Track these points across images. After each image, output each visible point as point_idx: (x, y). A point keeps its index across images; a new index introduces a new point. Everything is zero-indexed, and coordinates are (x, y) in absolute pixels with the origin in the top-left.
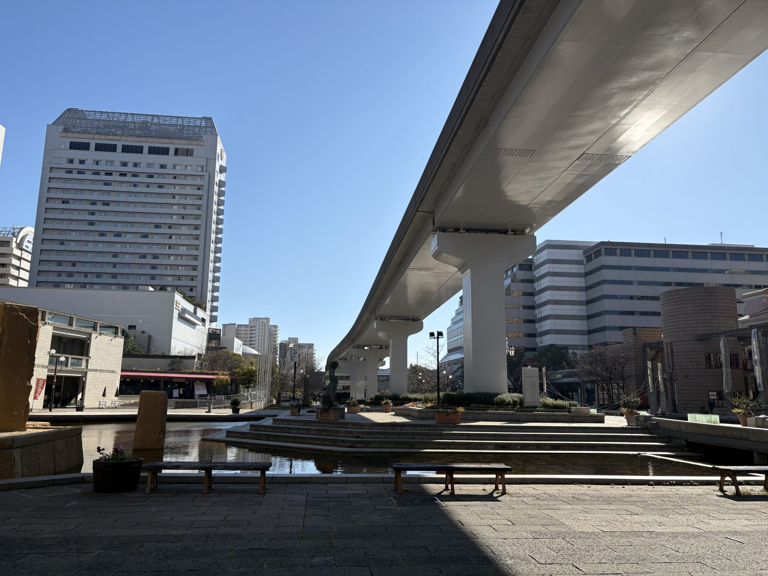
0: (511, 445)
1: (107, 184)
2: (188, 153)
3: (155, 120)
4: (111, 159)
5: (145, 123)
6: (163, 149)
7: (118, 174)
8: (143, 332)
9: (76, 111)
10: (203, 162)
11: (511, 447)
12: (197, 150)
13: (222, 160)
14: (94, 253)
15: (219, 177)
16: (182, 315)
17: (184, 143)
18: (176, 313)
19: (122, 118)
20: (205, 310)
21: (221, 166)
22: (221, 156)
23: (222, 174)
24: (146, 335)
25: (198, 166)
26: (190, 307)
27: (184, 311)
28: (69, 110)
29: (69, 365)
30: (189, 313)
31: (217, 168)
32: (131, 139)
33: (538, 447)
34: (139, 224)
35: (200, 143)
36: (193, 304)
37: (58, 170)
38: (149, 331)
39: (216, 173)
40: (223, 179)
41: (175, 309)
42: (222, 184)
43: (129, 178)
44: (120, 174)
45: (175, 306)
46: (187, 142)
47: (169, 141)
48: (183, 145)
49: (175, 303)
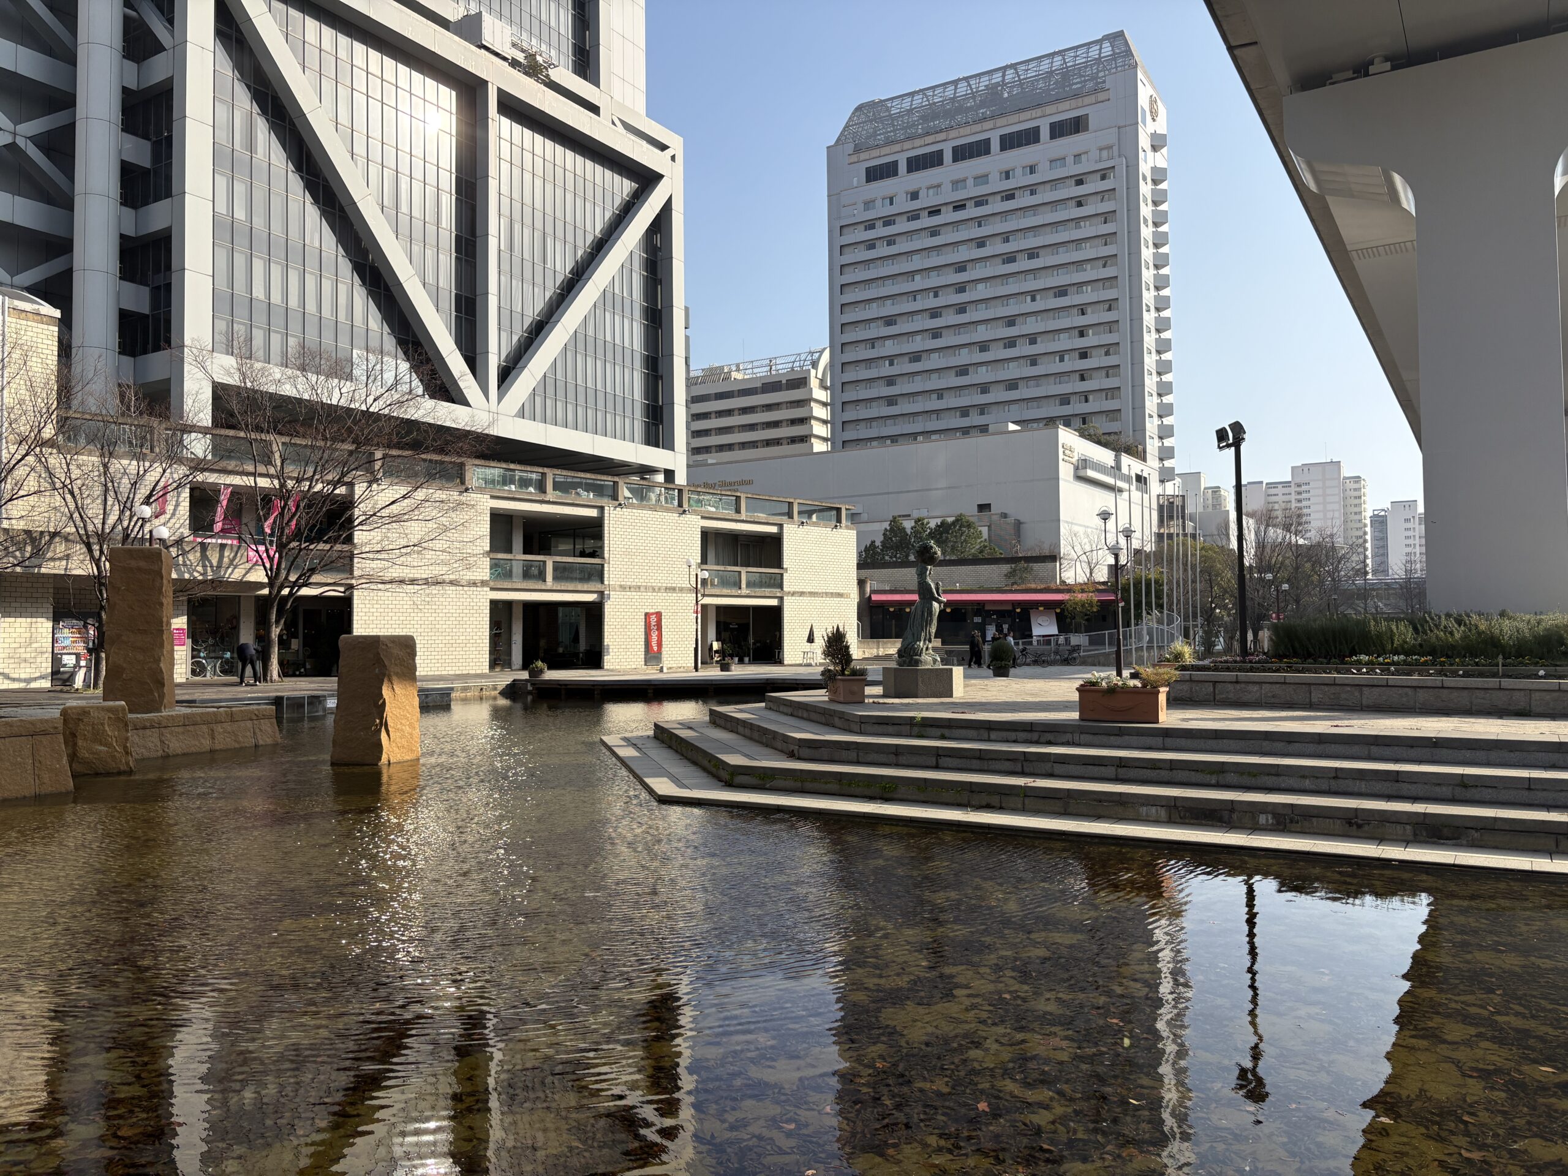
0: (1232, 810)
1: (934, 232)
2: (1077, 125)
3: (1010, 75)
4: (935, 182)
5: (992, 89)
6: (1027, 131)
7: (951, 207)
8: (1005, 516)
9: (872, 105)
10: (1109, 137)
11: (1235, 816)
12: (1096, 115)
13: (1154, 120)
14: (924, 375)
15: (1148, 161)
16: (1081, 473)
17: (1068, 107)
18: (1065, 471)
19: (950, 92)
20: (1142, 456)
21: (1154, 136)
22: (1151, 112)
23: (1158, 154)
24: (1010, 520)
25: (1101, 150)
26: (1105, 456)
27: (1084, 463)
28: (859, 108)
29: (744, 585)
30: (1099, 467)
31: (1144, 142)
32: (967, 130)
33: (1350, 824)
34: (999, 302)
35: (1102, 96)
36: (1113, 449)
37: (851, 228)
38: (1015, 512)
39: (1141, 154)
40: (1161, 163)
41: (1061, 463)
42: (1158, 176)
43: (972, 212)
44: (955, 207)
45: (1061, 456)
46: (1073, 103)
47: (1038, 112)
48: (1066, 112)
49: (1061, 450)
